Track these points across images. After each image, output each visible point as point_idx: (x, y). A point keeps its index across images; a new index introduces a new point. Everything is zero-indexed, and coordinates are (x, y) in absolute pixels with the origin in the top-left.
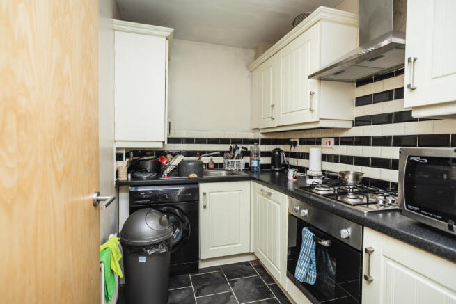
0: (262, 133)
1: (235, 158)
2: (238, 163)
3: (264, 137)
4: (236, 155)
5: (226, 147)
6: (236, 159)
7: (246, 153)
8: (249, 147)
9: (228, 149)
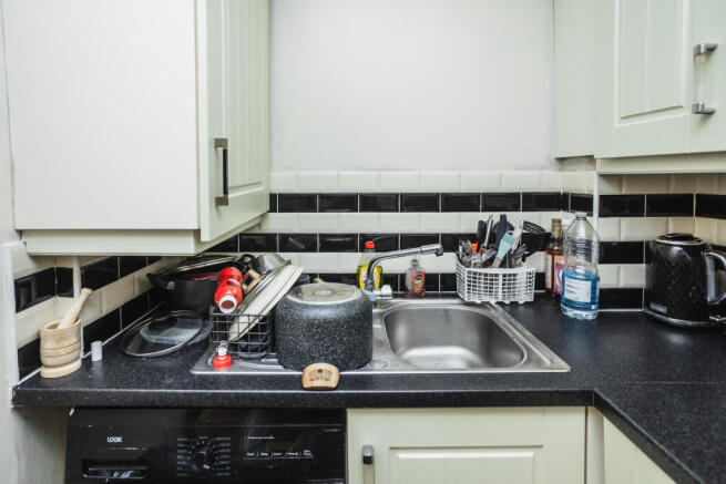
0: (604, 177)
1: (497, 262)
2: (510, 280)
3: (611, 190)
4: (501, 254)
5: (465, 222)
6: (503, 265)
7: (536, 241)
8: (544, 220)
9: (474, 229)
